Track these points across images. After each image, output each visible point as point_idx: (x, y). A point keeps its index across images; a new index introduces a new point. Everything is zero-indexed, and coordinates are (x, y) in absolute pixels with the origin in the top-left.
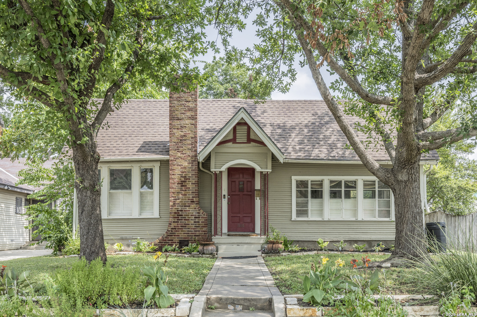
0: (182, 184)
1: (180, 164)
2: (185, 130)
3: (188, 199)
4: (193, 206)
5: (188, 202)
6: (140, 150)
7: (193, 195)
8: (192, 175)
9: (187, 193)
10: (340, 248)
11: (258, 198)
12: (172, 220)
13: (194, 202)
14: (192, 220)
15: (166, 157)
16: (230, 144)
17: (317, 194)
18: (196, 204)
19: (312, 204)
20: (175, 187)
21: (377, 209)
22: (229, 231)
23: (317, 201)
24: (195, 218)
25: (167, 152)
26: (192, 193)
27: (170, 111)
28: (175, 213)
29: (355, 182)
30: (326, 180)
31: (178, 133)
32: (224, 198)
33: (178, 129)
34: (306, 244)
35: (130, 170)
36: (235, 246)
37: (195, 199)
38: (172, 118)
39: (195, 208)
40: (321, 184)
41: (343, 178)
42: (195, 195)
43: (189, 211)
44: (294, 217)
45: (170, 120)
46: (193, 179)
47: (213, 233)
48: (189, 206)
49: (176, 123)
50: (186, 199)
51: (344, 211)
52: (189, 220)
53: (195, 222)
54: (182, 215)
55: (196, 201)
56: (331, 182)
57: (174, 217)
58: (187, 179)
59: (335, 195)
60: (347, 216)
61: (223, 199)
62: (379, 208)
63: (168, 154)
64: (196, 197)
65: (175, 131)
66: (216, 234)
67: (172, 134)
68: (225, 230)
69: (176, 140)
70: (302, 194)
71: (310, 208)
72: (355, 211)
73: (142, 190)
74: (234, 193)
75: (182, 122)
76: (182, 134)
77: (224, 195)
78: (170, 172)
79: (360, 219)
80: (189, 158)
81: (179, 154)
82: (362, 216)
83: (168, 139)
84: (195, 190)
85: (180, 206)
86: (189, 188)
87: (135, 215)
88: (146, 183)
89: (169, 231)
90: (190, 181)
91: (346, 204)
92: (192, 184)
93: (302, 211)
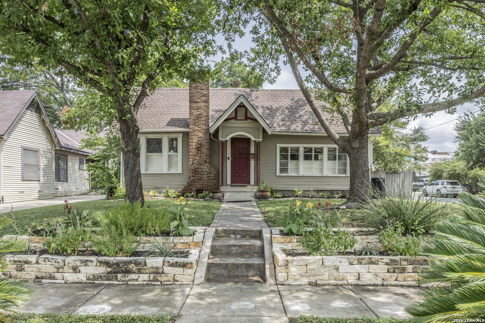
0: (198, 149)
1: (197, 135)
2: (201, 110)
3: (203, 160)
4: (206, 165)
5: (202, 162)
6: (168, 125)
7: (206, 157)
8: (205, 142)
9: (202, 155)
10: (310, 195)
11: (253, 160)
12: (192, 175)
13: (207, 162)
14: (205, 175)
15: (187, 130)
16: (233, 121)
17: (295, 157)
19: (291, 164)
20: (193, 151)
21: (337, 168)
22: (231, 183)
23: (294, 162)
24: (208, 173)
25: (188, 126)
26: (205, 155)
27: (190, 96)
28: (193, 170)
29: (322, 149)
30: (302, 147)
31: (196, 113)
32: (229, 159)
33: (195, 109)
34: (286, 192)
35: (161, 139)
36: (236, 194)
38: (191, 102)
39: (208, 167)
40: (297, 150)
41: (313, 146)
42: (208, 157)
43: (203, 168)
44: (278, 173)
45: (190, 103)
46: (206, 146)
47: (220, 184)
48: (204, 165)
49: (194, 105)
50: (201, 160)
51: (313, 169)
52: (203, 175)
53: (207, 176)
54: (198, 171)
56: (305, 148)
57: (193, 173)
58: (202, 146)
59: (307, 157)
60: (316, 173)
61: (228, 160)
62: (339, 167)
63: (189, 128)
64: (208, 159)
65: (193, 111)
66: (222, 185)
67: (191, 114)
68: (229, 182)
69: (194, 118)
70: (284, 157)
71: (289, 167)
72: (321, 170)
73: (170, 153)
74: (235, 156)
75: (199, 105)
76: (199, 113)
77: (229, 158)
78: (190, 140)
79: (325, 175)
80: (203, 131)
81: (196, 128)
82: (326, 172)
83: (188, 117)
84: (208, 154)
85: (197, 165)
86: (204, 152)
87: (165, 171)
88: (173, 148)
89: (189, 182)
90: (204, 147)
91: (315, 164)
92: (205, 149)
93: (284, 169)
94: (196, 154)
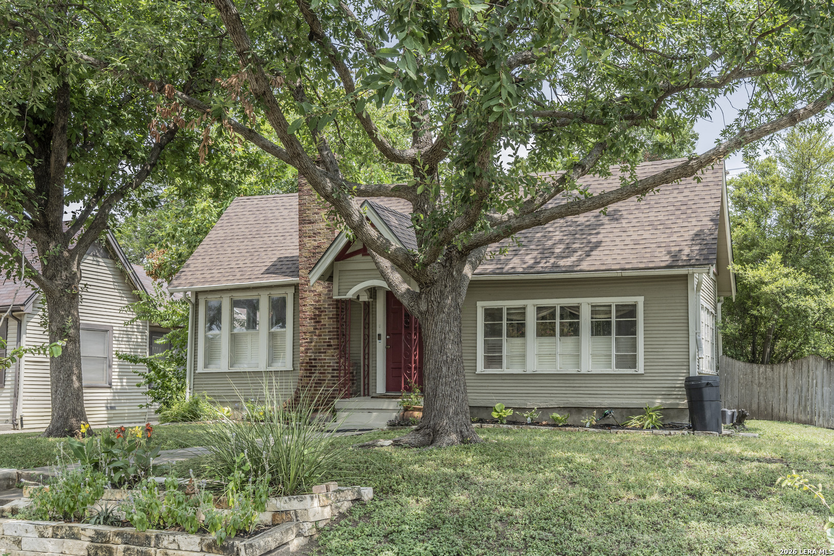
0: (316, 319)
1: (312, 289)
2: (320, 238)
3: (324, 342)
4: (330, 352)
5: (323, 346)
6: (268, 272)
7: (330, 335)
8: (329, 305)
9: (323, 332)
10: (529, 419)
12: (303, 373)
13: (331, 346)
14: (328, 373)
15: (295, 280)
16: (359, 257)
17: (518, 330)
18: (334, 349)
19: (509, 346)
20: (308, 325)
21: (614, 353)
22: (387, 390)
23: (517, 341)
24: (333, 370)
25: (295, 273)
26: (329, 332)
27: (300, 211)
28: (307, 363)
29: (577, 308)
30: (531, 306)
31: (310, 243)
32: (380, 339)
33: (309, 237)
37: (332, 342)
38: (302, 221)
39: (333, 356)
40: (522, 312)
41: (558, 302)
42: (333, 335)
43: (325, 359)
44: (480, 368)
45: (300, 224)
46: (330, 311)
48: (325, 352)
49: (308, 228)
50: (321, 342)
51: (558, 357)
52: (324, 373)
53: (332, 377)
54: (316, 366)
55: (334, 345)
56: (540, 309)
57: (305, 370)
58: (322, 312)
59: (545, 330)
60: (563, 366)
61: (378, 341)
62: (617, 351)
63: (298, 276)
64: (334, 339)
65: (306, 240)
67: (302, 246)
68: (381, 388)
69: (307, 254)
70: (493, 331)
71: (505, 353)
72: (578, 356)
73: (273, 330)
74: (395, 332)
75: (316, 227)
76: (316, 244)
77: (379, 335)
78: (300, 301)
79: (583, 371)
82: (588, 366)
83: (296, 253)
84: (333, 328)
85: (313, 352)
86: (325, 325)
87: (262, 367)
88: (278, 319)
89: (299, 390)
90: (326, 315)
91: (561, 345)
92: (329, 318)
93: (493, 360)
94: (312, 329)
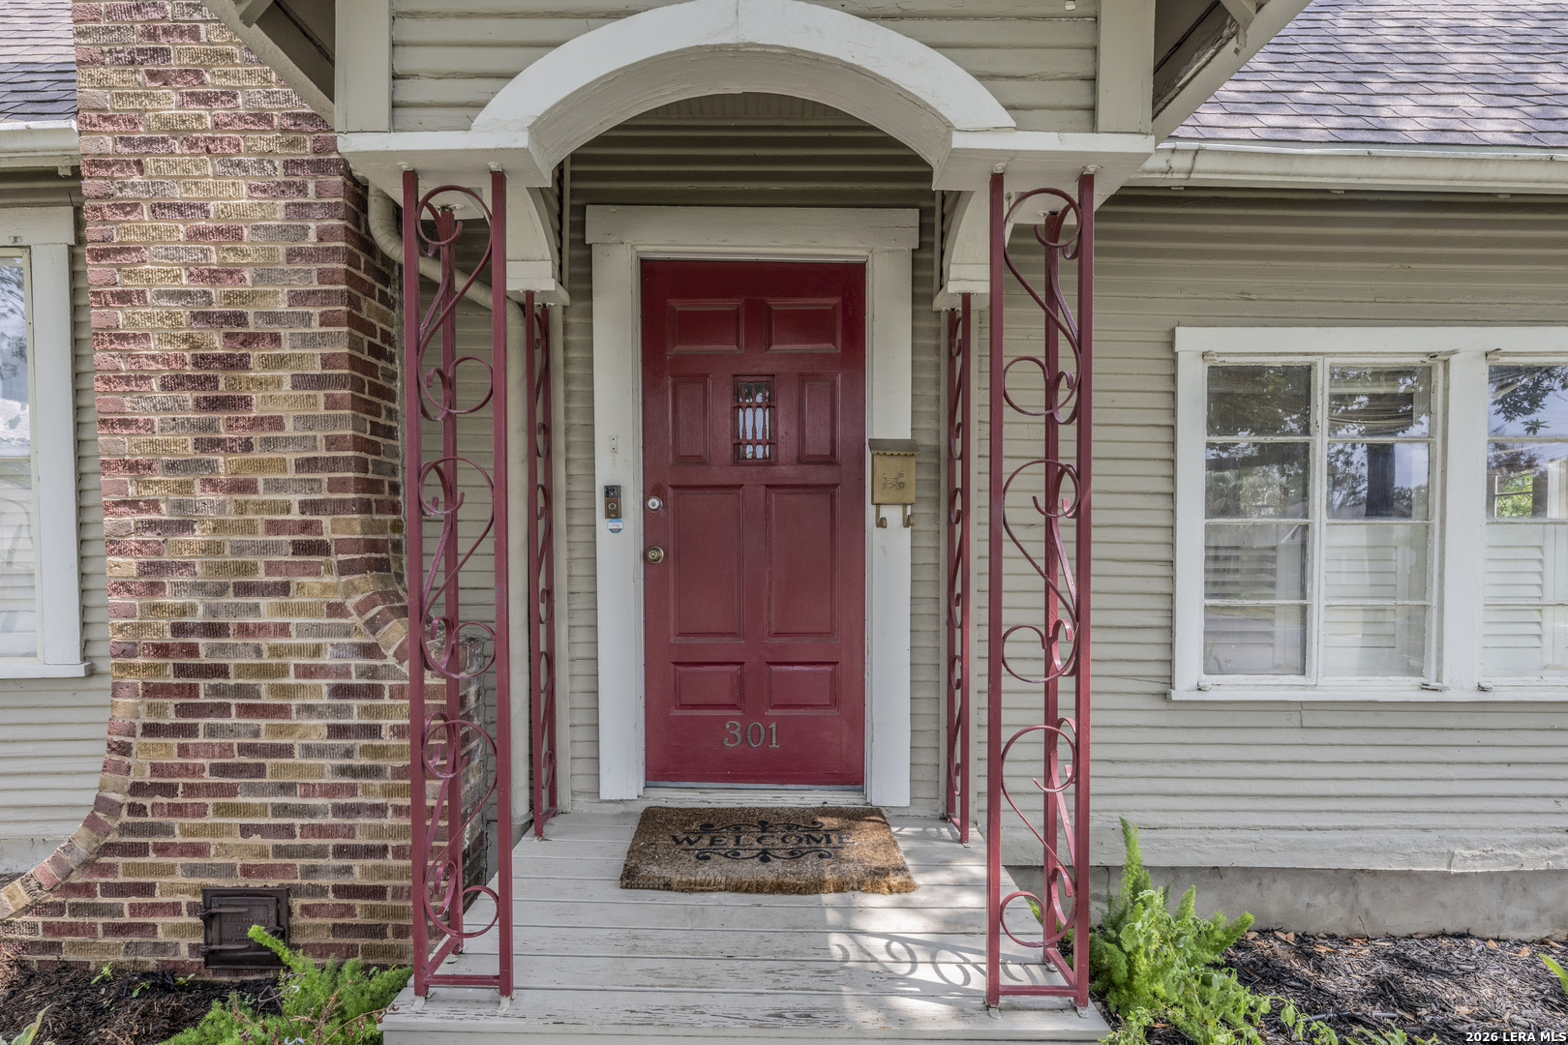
0: (211, 383)
1: (178, 194)
3: (273, 527)
4: (318, 585)
5: (265, 548)
7: (312, 485)
8: (297, 298)
9: (261, 466)
11: (893, 515)
12: (130, 708)
13: (321, 548)
14: (309, 709)
18: (345, 568)
19: (1340, 559)
22: (658, 778)
24: (339, 691)
26: (304, 465)
28: (162, 650)
32: (614, 512)
37: (330, 529)
39: (336, 610)
42: (335, 485)
43: (283, 630)
44: (1191, 672)
46: (309, 340)
47: (520, 807)
48: (284, 589)
50: (250, 527)
52: (282, 711)
53: (337, 731)
54: (221, 671)
55: (342, 546)
57: (151, 691)
58: (250, 340)
61: (603, 524)
64: (341, 506)
66: (538, 821)
68: (622, 771)
71: (1319, 595)
74: (695, 476)
77: (612, 493)
80: (264, 141)
81: (169, 104)
84: (332, 442)
85: (200, 588)
86: (277, 423)
89: (112, 809)
90: (281, 362)
92: (301, 382)
94: (185, 446)
